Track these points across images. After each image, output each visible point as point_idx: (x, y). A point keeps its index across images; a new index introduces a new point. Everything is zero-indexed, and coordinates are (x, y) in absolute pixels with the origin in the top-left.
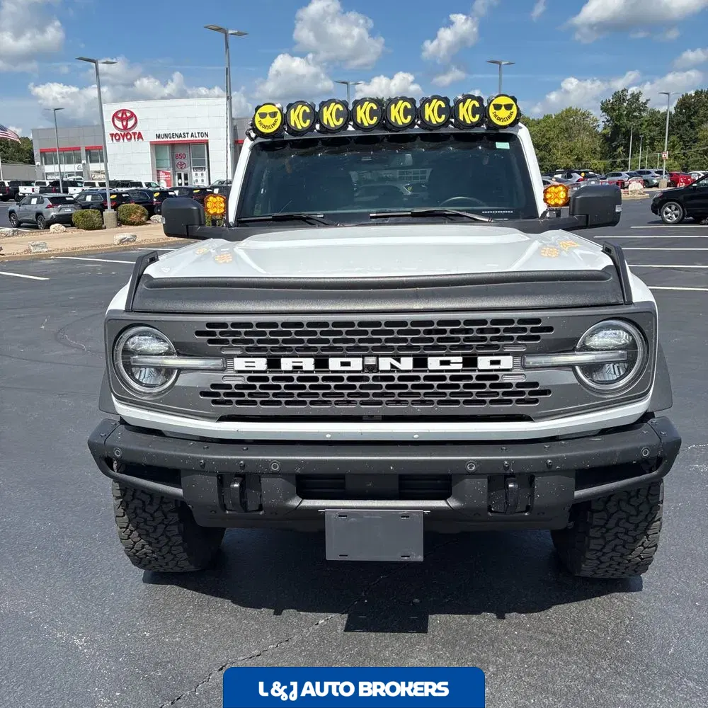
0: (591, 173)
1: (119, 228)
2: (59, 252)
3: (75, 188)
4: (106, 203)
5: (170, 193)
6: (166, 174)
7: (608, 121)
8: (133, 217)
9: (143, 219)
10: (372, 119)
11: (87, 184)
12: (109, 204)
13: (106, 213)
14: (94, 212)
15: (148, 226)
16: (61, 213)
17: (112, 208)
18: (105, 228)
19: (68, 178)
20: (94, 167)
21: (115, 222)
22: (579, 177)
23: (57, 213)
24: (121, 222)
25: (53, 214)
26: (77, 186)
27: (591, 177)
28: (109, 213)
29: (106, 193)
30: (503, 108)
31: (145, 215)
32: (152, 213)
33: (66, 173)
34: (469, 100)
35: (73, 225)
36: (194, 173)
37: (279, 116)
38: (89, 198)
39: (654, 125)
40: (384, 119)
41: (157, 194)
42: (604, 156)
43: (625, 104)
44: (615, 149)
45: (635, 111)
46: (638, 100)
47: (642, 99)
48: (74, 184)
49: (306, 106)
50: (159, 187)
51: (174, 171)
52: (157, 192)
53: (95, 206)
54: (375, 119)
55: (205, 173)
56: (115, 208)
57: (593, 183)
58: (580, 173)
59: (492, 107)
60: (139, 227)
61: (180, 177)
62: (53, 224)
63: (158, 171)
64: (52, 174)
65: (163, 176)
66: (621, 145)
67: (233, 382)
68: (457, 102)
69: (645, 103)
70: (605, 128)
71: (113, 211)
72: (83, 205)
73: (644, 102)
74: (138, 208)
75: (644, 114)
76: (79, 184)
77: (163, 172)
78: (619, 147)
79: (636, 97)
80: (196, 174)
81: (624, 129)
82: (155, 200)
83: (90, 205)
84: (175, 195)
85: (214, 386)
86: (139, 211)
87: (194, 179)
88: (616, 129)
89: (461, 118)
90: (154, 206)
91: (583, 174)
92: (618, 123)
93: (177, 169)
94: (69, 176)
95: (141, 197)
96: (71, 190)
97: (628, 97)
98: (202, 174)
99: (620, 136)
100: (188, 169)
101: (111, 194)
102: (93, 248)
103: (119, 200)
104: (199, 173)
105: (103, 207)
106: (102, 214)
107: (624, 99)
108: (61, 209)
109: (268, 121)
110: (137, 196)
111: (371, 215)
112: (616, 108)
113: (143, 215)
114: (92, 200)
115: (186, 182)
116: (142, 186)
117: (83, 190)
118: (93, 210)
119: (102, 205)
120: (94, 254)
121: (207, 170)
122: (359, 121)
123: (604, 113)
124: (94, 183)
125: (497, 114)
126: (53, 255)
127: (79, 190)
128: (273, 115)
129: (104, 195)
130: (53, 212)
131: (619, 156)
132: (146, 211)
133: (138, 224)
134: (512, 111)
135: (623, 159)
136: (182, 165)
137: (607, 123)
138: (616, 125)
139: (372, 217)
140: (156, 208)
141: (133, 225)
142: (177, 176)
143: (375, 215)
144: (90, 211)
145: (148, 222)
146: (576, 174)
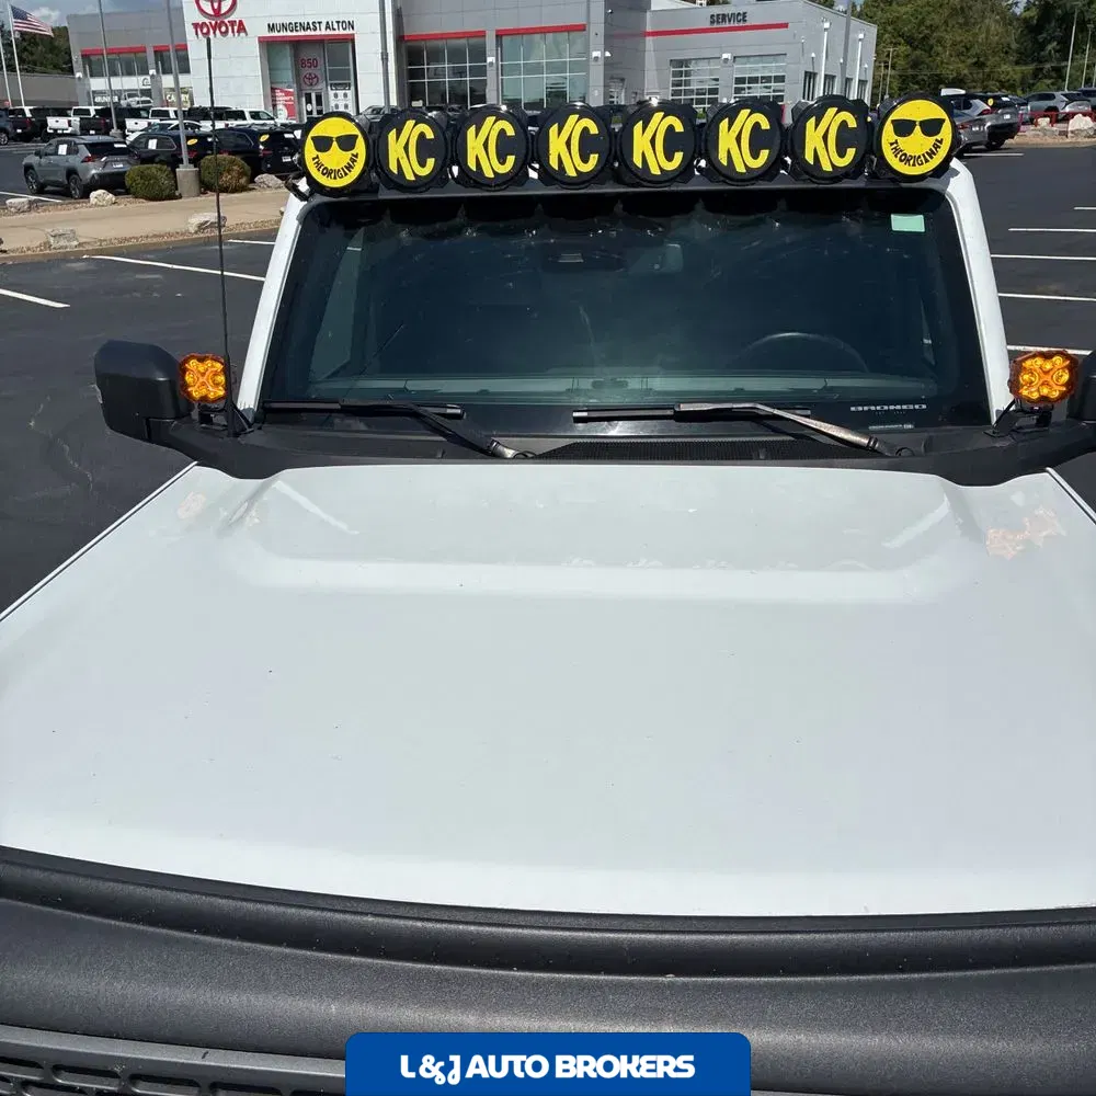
0: (1004, 99)
1: (203, 198)
2: (97, 246)
3: (136, 120)
4: (181, 154)
5: (287, 136)
6: (287, 94)
8: (226, 178)
9: (243, 181)
10: (585, 159)
11: (156, 114)
12: (185, 156)
13: (180, 170)
14: (160, 169)
15: (252, 193)
16: (107, 170)
17: (190, 161)
18: (180, 197)
19: (129, 100)
20: (168, 81)
21: (197, 187)
22: (983, 107)
23: (100, 170)
24: (205, 186)
25: (94, 172)
26: (139, 117)
27: (1005, 105)
28: (185, 170)
29: (179, 137)
30: (918, 128)
31: (246, 175)
32: (257, 171)
33: (125, 91)
34: (831, 111)
35: (127, 192)
36: (331, 93)
37: (360, 147)
38: (152, 144)
40: (616, 159)
41: (264, 138)
42: (1023, 58)
48: (135, 113)
49: (425, 122)
50: (272, 119)
51: (300, 90)
52: (265, 133)
53: (162, 158)
54: (594, 159)
55: (351, 93)
56: (194, 161)
57: (1008, 117)
58: (985, 100)
59: (888, 128)
60: (236, 195)
61: (309, 101)
62: (95, 190)
63: (273, 90)
64: (101, 93)
65: (281, 98)
66: (1054, 38)
68: (802, 115)
70: (1027, 9)
71: (192, 168)
72: (144, 155)
74: (232, 162)
76: (143, 114)
77: (282, 91)
78: (1049, 42)
80: (336, 96)
82: (261, 147)
83: (154, 157)
84: (295, 138)
86: (235, 168)
87: (333, 104)
88: (1047, 11)
89: (809, 158)
90: (261, 159)
93: (304, 87)
94: (130, 96)
95: (240, 141)
96: (130, 123)
98: (345, 95)
100: (322, 85)
101: (188, 138)
102: (155, 240)
103: (203, 147)
104: (341, 93)
105: (175, 161)
106: (175, 173)
108: (106, 163)
109: (335, 158)
110: (232, 139)
111: (576, 414)
113: (242, 174)
114: (157, 147)
115: (319, 108)
116: (245, 119)
117: (149, 124)
118: (159, 166)
119: (174, 156)
120: (155, 251)
121: (353, 88)
122: (554, 163)
124: (167, 112)
125: (901, 146)
126: (87, 252)
127: (143, 124)
128: (347, 143)
129: (177, 139)
130: (94, 170)
132: (247, 167)
133: (235, 190)
134: (939, 137)
136: (313, 80)
139: (579, 420)
140: (263, 162)
141: (227, 192)
142: (304, 99)
143: (585, 414)
144: (153, 168)
145: (251, 186)
146: (977, 101)
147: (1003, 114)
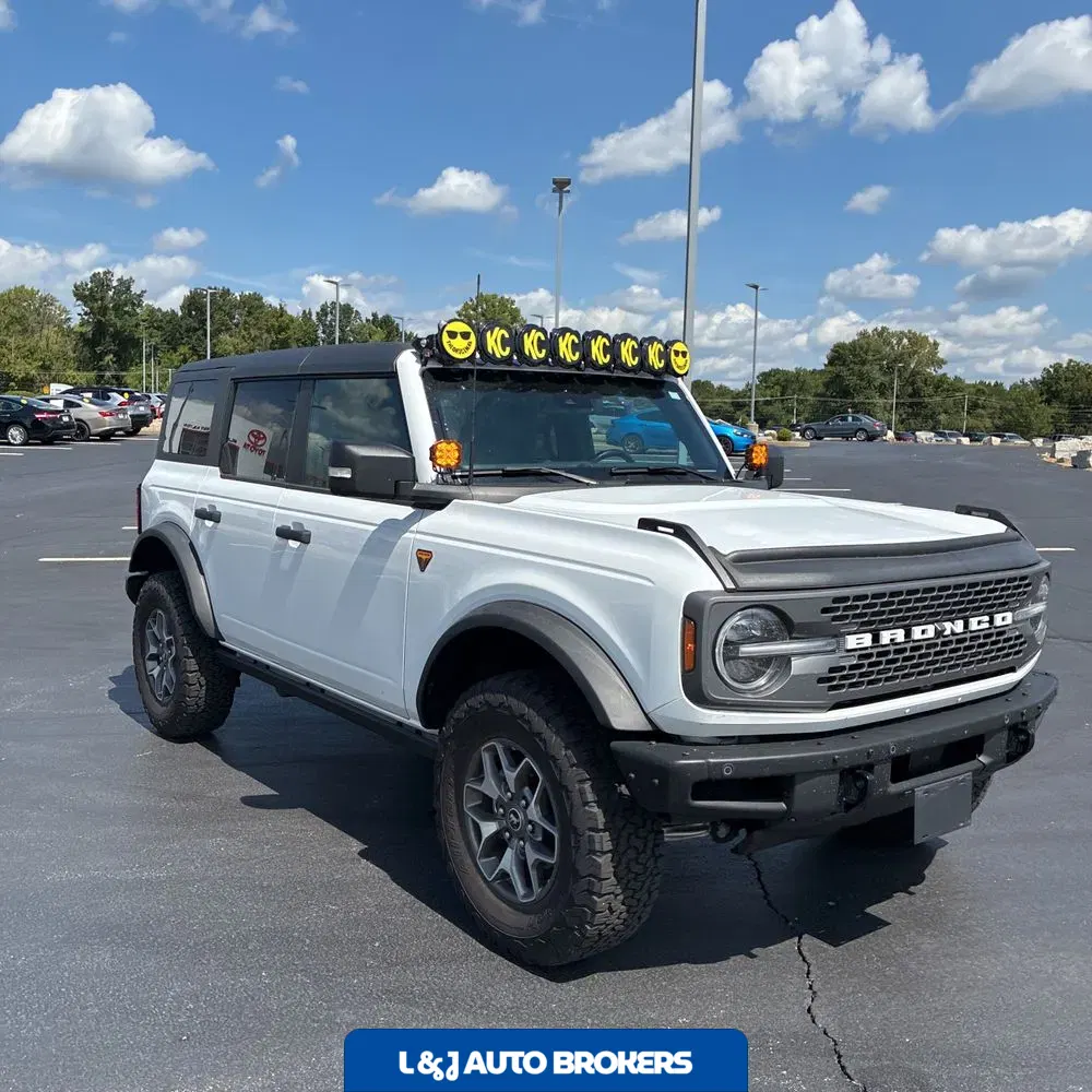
0: (137, 394)
7: (86, 314)
22: (121, 399)
27: (138, 399)
39: (155, 328)
42: (82, 365)
43: (111, 293)
44: (100, 357)
45: (126, 305)
46: (128, 288)
47: (135, 289)
57: (142, 408)
58: (122, 394)
66: (110, 352)
67: (846, 664)
69: (140, 296)
70: (82, 325)
73: (138, 293)
75: (138, 310)
78: (106, 354)
79: (125, 285)
81: (111, 329)
85: (832, 670)
88: (100, 329)
89: (651, 362)
91: (126, 395)
92: (103, 319)
97: (115, 284)
99: (108, 339)
107: (108, 285)
112: (98, 296)
123: (79, 302)
131: (107, 368)
135: (114, 373)
137: (86, 318)
138: (100, 322)
146: (115, 394)
147: (138, 406)
